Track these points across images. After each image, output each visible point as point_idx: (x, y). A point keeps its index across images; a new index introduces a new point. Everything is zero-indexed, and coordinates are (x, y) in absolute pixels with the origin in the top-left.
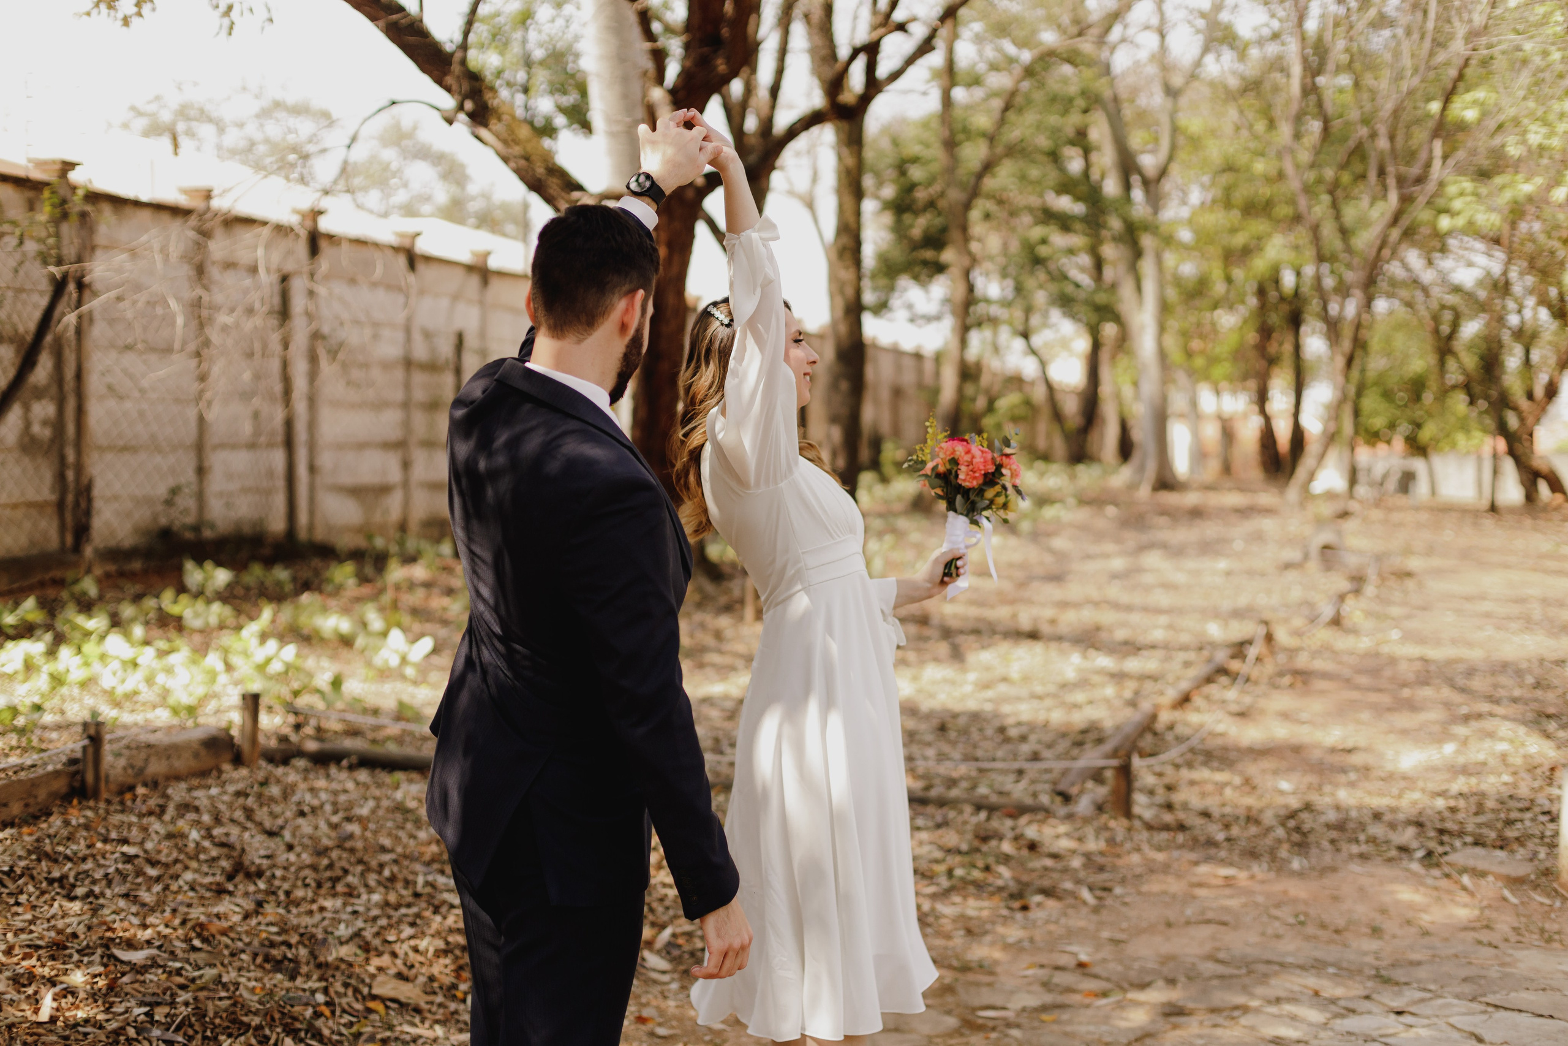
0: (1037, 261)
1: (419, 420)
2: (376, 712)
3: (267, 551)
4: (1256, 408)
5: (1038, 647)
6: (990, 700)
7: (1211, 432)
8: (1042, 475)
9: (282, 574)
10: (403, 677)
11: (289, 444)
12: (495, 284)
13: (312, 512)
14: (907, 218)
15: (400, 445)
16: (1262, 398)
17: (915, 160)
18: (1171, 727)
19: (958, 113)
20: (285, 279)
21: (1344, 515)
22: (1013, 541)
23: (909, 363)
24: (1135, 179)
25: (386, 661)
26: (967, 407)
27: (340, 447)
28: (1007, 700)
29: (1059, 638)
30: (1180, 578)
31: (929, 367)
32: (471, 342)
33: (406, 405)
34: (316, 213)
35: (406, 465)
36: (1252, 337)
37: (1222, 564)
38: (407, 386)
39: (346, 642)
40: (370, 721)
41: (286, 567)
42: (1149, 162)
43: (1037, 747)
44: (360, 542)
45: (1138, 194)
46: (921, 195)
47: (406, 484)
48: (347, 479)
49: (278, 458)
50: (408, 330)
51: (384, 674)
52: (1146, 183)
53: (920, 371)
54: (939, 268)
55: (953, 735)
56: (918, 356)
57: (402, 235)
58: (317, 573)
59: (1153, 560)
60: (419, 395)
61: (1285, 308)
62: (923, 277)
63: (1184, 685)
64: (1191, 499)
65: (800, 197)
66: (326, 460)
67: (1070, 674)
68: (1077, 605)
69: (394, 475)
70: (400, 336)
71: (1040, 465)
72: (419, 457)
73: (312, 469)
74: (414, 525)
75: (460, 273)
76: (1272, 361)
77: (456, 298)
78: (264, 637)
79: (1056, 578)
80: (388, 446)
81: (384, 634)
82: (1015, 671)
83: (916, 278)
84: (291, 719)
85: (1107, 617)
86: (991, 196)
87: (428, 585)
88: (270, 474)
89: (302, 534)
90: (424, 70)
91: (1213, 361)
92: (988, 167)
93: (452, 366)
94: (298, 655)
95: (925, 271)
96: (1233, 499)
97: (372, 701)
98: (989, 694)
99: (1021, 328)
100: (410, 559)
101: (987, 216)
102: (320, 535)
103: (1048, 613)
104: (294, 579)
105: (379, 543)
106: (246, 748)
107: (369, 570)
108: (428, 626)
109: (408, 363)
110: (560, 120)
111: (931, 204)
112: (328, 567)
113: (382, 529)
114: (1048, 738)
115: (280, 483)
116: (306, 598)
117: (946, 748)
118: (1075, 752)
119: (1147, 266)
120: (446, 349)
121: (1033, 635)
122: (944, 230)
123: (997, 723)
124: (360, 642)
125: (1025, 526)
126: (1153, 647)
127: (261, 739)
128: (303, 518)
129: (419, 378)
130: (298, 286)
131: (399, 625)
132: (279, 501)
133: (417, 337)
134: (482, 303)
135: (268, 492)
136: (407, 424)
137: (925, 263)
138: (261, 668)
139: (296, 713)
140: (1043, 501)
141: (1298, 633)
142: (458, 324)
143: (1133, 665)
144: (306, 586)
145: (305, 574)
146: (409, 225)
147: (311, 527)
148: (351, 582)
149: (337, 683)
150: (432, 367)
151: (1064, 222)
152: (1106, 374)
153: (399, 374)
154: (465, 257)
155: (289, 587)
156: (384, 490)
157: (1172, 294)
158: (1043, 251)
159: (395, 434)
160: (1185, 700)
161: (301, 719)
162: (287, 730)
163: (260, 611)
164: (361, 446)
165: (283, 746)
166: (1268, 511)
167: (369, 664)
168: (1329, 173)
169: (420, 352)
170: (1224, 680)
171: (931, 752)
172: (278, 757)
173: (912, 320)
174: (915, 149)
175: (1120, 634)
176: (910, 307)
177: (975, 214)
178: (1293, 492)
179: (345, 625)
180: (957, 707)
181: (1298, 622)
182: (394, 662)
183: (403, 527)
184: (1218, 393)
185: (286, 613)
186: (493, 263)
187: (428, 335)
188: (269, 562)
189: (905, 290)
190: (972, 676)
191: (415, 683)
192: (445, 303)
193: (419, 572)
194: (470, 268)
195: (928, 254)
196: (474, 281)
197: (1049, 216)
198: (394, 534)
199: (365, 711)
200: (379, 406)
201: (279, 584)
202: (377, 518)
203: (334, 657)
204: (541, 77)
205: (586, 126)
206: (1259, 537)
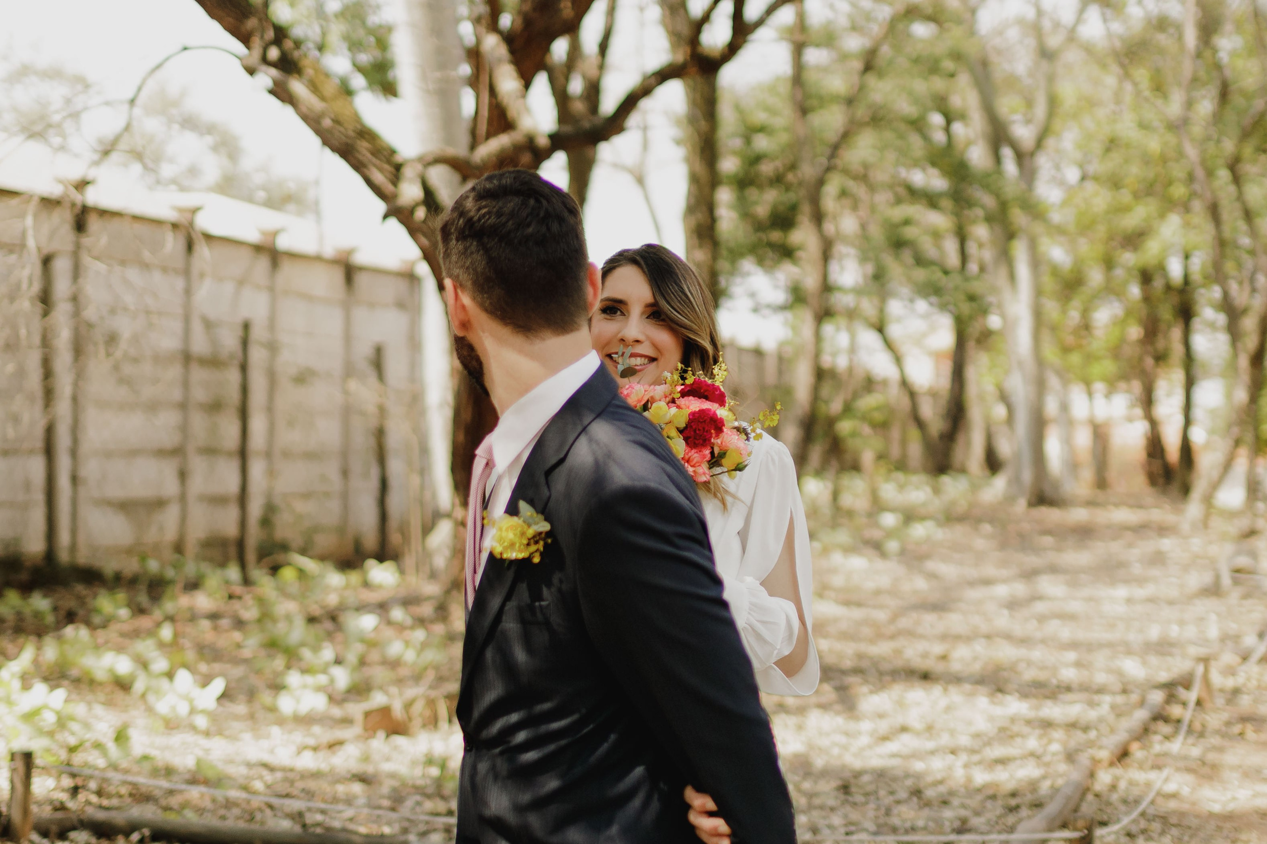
0: (898, 244)
1: (199, 422)
2: (169, 772)
3: (24, 576)
4: (1139, 411)
5: (937, 690)
6: (894, 756)
7: (1083, 439)
8: (901, 487)
9: (40, 603)
10: (193, 728)
11: (49, 451)
12: (287, 268)
13: (74, 532)
14: (752, 193)
15: (178, 452)
16: (1148, 401)
17: (762, 129)
18: (1113, 787)
19: (811, 77)
20: (47, 261)
21: (1252, 533)
22: (880, 564)
23: (749, 359)
24: (1007, 153)
25: (173, 708)
26: (823, 409)
27: (108, 454)
28: (915, 755)
29: (956, 679)
30: (1075, 606)
31: (771, 366)
32: (258, 333)
33: (183, 406)
34: (82, 185)
35: (183, 475)
36: (1135, 332)
37: (1121, 592)
38: (186, 384)
39: (123, 685)
40: (164, 784)
41: (45, 596)
42: (1024, 133)
43: (963, 813)
44: (130, 566)
45: (1010, 166)
46: (766, 169)
47: (183, 498)
48: (116, 492)
49: (37, 467)
50: (187, 319)
51: (171, 725)
52: (1020, 157)
53: (760, 370)
54: (787, 253)
55: (859, 798)
56: (758, 353)
57: (181, 210)
58: (81, 600)
59: (1049, 585)
60: (199, 394)
61: (1175, 299)
62: (768, 262)
63: (1120, 737)
64: (1079, 515)
65: (630, 171)
66: (90, 469)
67: (982, 725)
68: (968, 639)
69: (170, 487)
70: (177, 326)
71: (900, 476)
72: (198, 465)
73: (75, 479)
74: (191, 548)
75: (245, 255)
76: (1161, 358)
77: (241, 283)
78: (26, 681)
79: (938, 607)
80: (161, 453)
81: (170, 675)
82: (913, 718)
83: (761, 262)
84: (67, 782)
85: (1006, 652)
86: (846, 172)
87: (214, 616)
88: (27, 486)
89: (63, 556)
90: (212, 15)
91: (1090, 358)
92: (846, 136)
93: (236, 362)
94: (66, 701)
95: (770, 254)
96: (1123, 515)
97: (162, 757)
98: (892, 747)
99: (874, 319)
100: (193, 585)
101: (844, 193)
102: (83, 558)
103: (938, 649)
104: (55, 609)
105: (153, 566)
106: (16, 817)
107: (143, 599)
108: (217, 667)
109: (187, 358)
110: (358, 81)
111: (778, 180)
112: (95, 596)
113: (156, 549)
114: (974, 802)
115: (39, 497)
116: (69, 631)
117: (854, 816)
118: (1011, 819)
119: (1020, 251)
120: (230, 341)
121: (926, 677)
122: (794, 208)
123: (909, 782)
124: (139, 686)
125: (893, 546)
126: (1069, 689)
127: (34, 809)
128: (64, 538)
129: (198, 374)
130: (62, 266)
131: (186, 666)
132: (38, 517)
133: (197, 327)
134: (271, 289)
135: (25, 507)
136: (184, 428)
137: (771, 245)
138: (30, 717)
139: (73, 776)
140: (910, 516)
141: (1231, 671)
142: (245, 312)
143: (1053, 711)
144: (70, 617)
145: (69, 603)
146: (188, 200)
147: (73, 548)
148: (124, 612)
149: (121, 737)
150: (213, 362)
151: (931, 200)
152: (971, 373)
153: (174, 372)
154: (252, 236)
155: (50, 619)
156: (159, 504)
157: (1049, 283)
158: (910, 232)
159: (169, 439)
160: (1123, 755)
161: (79, 781)
162: (64, 797)
163: (21, 649)
164: (133, 453)
165: (60, 815)
166: (1163, 530)
167: (150, 710)
168: (1229, 146)
169: (200, 345)
170: (1165, 728)
171: (837, 820)
172: (54, 829)
173: (756, 310)
174: (760, 117)
175: (1029, 675)
176: (752, 295)
177: (831, 190)
178: (1194, 508)
179: (123, 665)
180: (857, 764)
181: (1229, 658)
182: (183, 709)
183: (179, 548)
184: (1090, 394)
185: (50, 652)
186: (283, 243)
187: (208, 325)
188: (26, 589)
189: (748, 274)
190: (866, 726)
191: (207, 734)
192: (229, 288)
193: (202, 601)
194: (258, 248)
195: (776, 236)
196: (263, 263)
197: (914, 194)
198: (169, 555)
199: (155, 772)
200: (153, 407)
201: (38, 615)
202: (151, 536)
203: (109, 703)
204: (336, 31)
205: (389, 89)
206: (1158, 559)
